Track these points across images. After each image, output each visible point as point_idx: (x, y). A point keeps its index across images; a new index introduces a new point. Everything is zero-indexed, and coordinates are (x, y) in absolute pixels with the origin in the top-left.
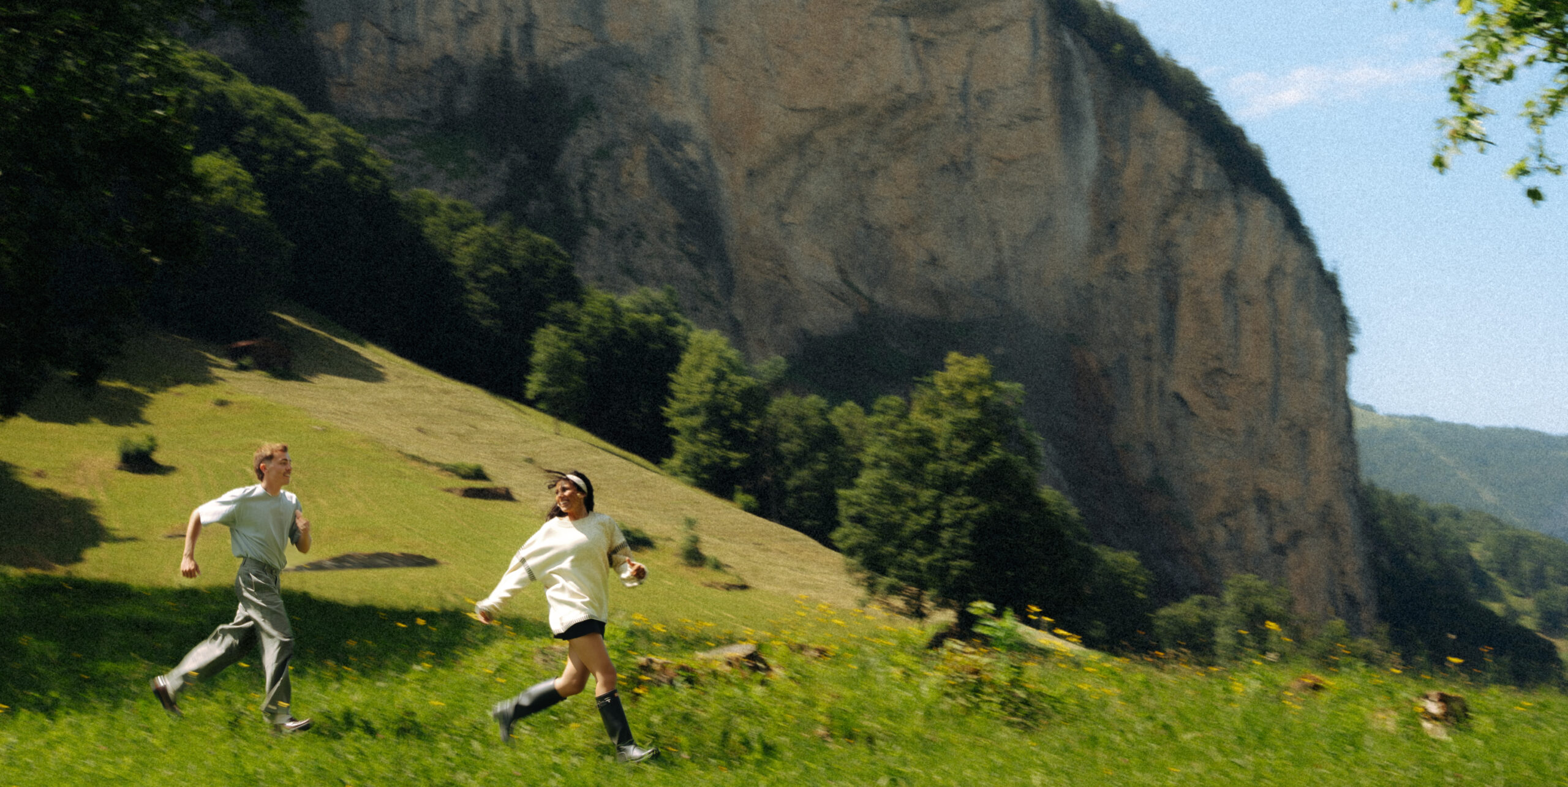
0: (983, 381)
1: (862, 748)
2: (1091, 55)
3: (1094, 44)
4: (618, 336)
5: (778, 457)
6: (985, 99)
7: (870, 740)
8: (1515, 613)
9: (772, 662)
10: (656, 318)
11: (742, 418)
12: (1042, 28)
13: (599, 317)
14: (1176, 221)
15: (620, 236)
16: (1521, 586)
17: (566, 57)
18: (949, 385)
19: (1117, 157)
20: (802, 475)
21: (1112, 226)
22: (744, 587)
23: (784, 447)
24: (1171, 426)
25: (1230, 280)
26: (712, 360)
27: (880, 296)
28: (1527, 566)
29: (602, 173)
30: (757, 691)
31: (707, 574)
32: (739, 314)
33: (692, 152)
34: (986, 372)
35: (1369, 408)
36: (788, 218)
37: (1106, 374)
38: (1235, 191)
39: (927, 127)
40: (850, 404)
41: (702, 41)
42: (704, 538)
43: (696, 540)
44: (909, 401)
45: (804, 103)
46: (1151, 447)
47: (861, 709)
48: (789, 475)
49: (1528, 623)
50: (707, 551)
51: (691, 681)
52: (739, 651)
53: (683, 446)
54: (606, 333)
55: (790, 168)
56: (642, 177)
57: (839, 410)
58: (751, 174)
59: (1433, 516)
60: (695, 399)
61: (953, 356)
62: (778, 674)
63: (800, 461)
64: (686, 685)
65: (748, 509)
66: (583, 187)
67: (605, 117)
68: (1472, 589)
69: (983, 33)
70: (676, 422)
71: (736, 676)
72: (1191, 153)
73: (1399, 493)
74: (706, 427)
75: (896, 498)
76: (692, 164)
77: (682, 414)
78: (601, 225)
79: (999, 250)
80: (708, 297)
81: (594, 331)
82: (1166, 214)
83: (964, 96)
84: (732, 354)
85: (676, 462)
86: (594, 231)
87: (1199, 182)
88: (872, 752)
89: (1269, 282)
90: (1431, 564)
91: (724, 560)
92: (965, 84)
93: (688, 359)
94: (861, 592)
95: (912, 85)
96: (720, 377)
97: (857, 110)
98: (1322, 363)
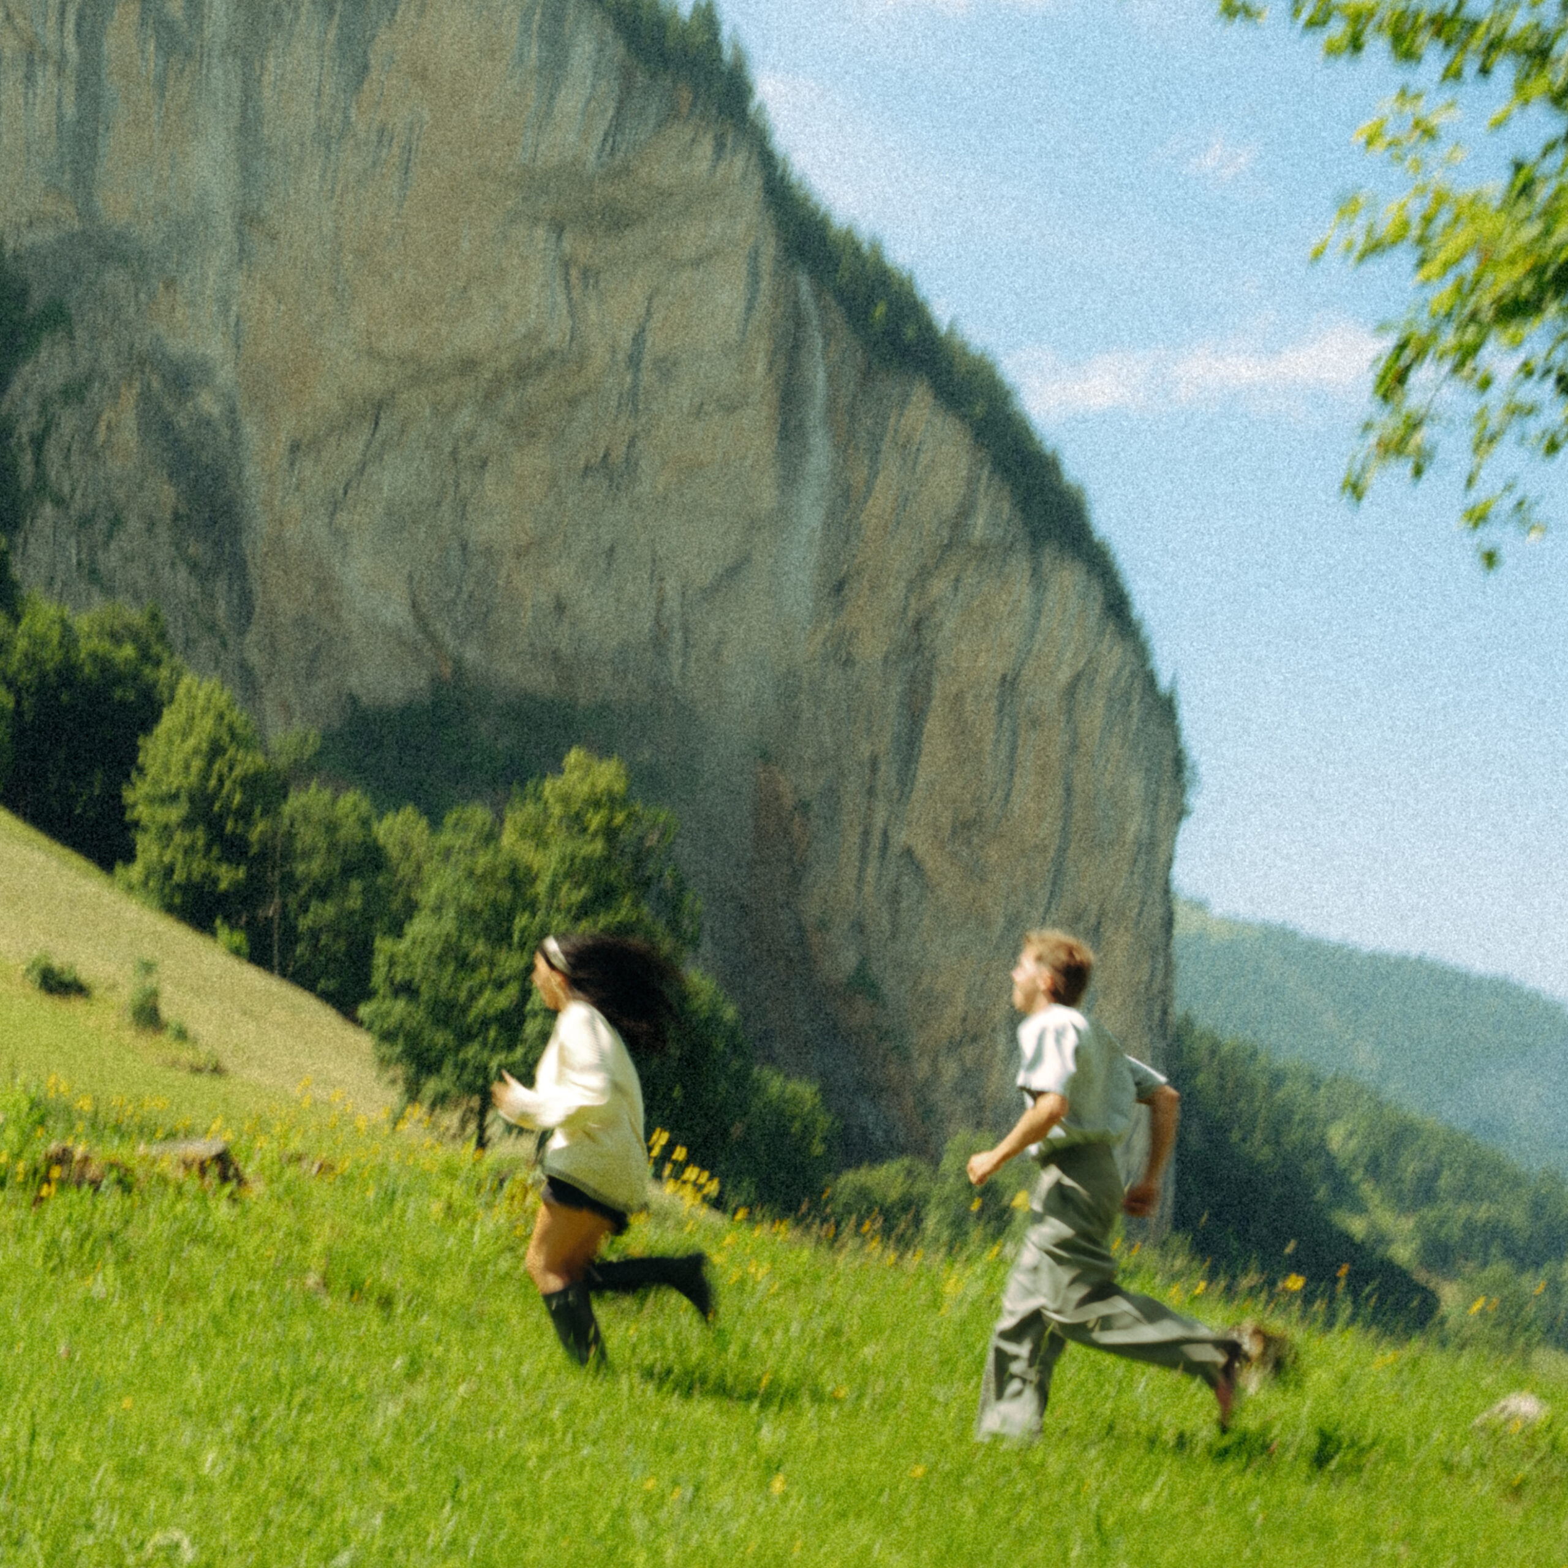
0: (613, 801)
1: (370, 1311)
2: (837, 316)
3: (845, 298)
4: (68, 673)
5: (290, 882)
6: (666, 368)
7: (386, 1303)
8: (1383, 1239)
9: (249, 1172)
10: (128, 651)
11: (244, 815)
12: (766, 264)
13: (41, 642)
14: (939, 587)
15: (85, 522)
16: (1400, 1197)
17: (30, 238)
18: (565, 799)
19: (858, 475)
20: (324, 912)
21: (839, 587)
22: (217, 1070)
23: (300, 869)
24: (895, 896)
25: (1009, 684)
26: (206, 725)
27: (472, 654)
28: (1410, 1167)
29: (68, 421)
30: (222, 1211)
31: (165, 1045)
32: (256, 658)
33: (208, 403)
34: (619, 787)
35: (1200, 906)
36: (343, 519)
37: (804, 807)
38: (1035, 550)
39: (573, 402)
40: (409, 812)
41: (239, 232)
42: (167, 991)
43: (154, 994)
44: (500, 819)
45: (386, 346)
46: (859, 927)
47: (376, 1254)
48: (304, 908)
49: (1403, 1253)
50: (167, 1012)
51: (125, 1185)
52: (203, 1148)
53: (147, 848)
54: (49, 666)
55: (355, 445)
56: (128, 436)
57: (389, 821)
58: (295, 447)
59: (1277, 1079)
60: (174, 781)
61: (574, 756)
62: (257, 1189)
63: (322, 892)
64: (117, 1191)
65: (236, 952)
66: (38, 443)
67: (80, 334)
68: (1322, 1193)
69: (676, 265)
70: (142, 812)
71: (192, 1184)
72: (972, 481)
73: (1230, 1036)
74: (188, 823)
75: (465, 964)
76: (207, 422)
77: (151, 800)
78: (60, 502)
79: (661, 601)
80: (212, 628)
81: (31, 660)
82: (924, 574)
83: (634, 362)
84: (237, 717)
85: (136, 872)
86: (48, 510)
87: (979, 527)
88: (388, 1320)
89: (1071, 690)
90: (1265, 1153)
91: (194, 1028)
92: (638, 339)
93: (170, 720)
94: (394, 1096)
95: (555, 338)
96: (216, 750)
97: (468, 365)
98: (1135, 826)
